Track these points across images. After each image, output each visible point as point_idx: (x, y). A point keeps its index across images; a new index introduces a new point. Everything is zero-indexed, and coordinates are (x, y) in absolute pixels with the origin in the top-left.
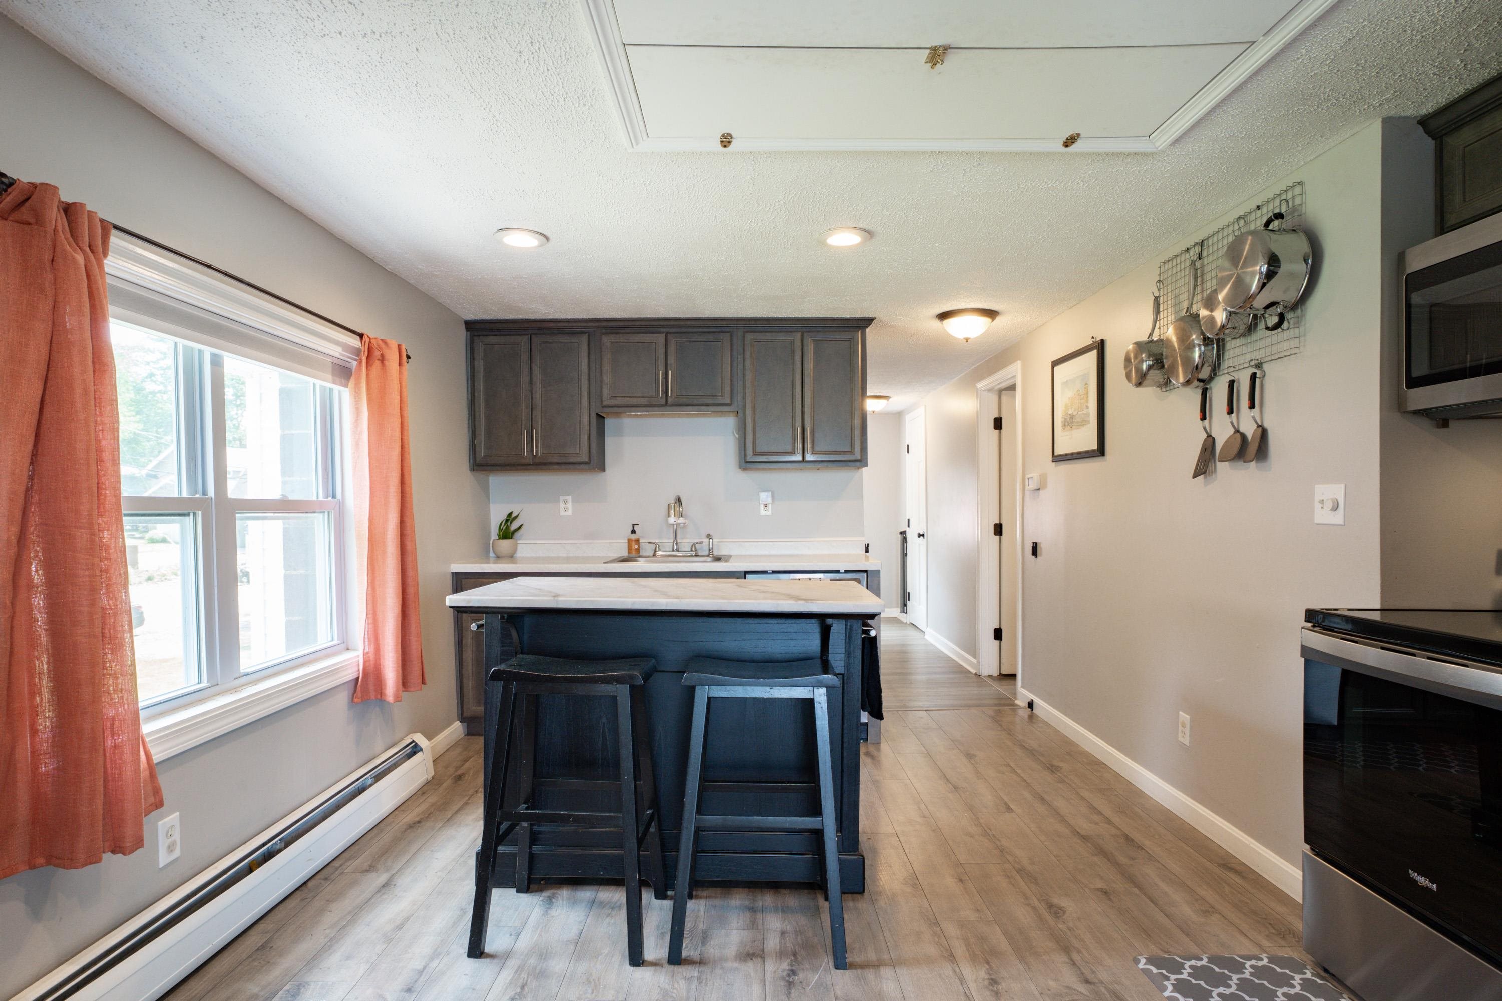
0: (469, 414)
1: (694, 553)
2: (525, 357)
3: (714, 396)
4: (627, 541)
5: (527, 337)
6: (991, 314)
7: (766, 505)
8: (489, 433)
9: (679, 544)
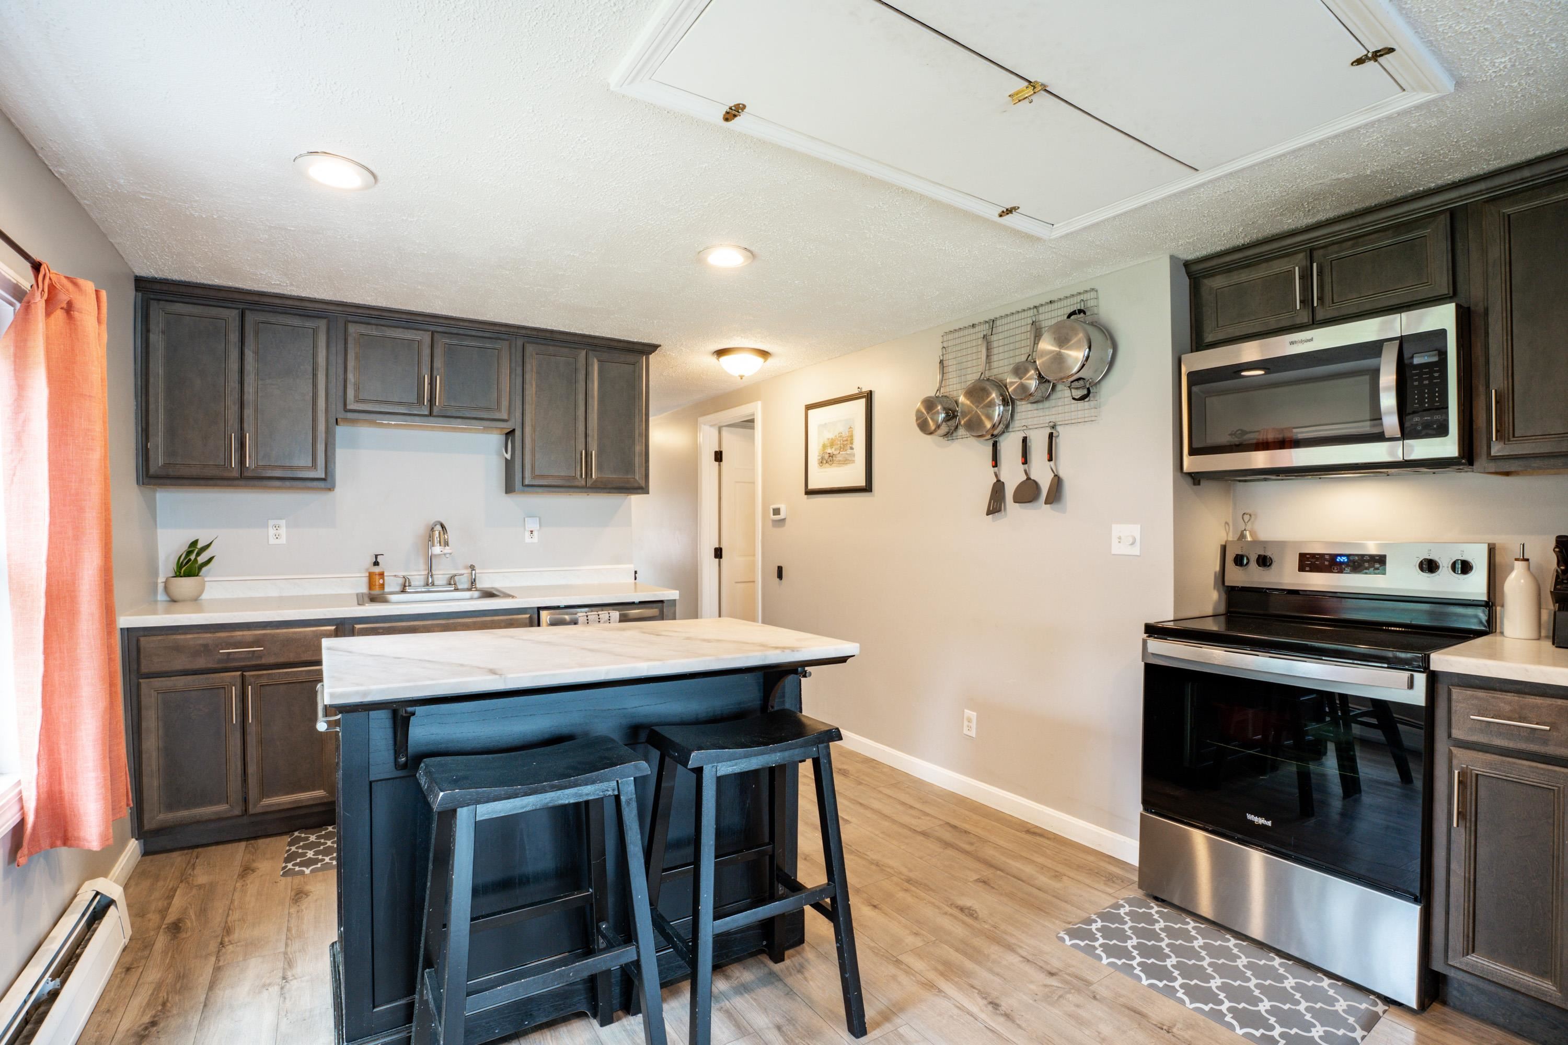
0: (137, 406)
1: (452, 588)
2: (234, 337)
3: (488, 409)
6: (765, 354)
7: (532, 532)
8: (171, 432)
9: (435, 576)
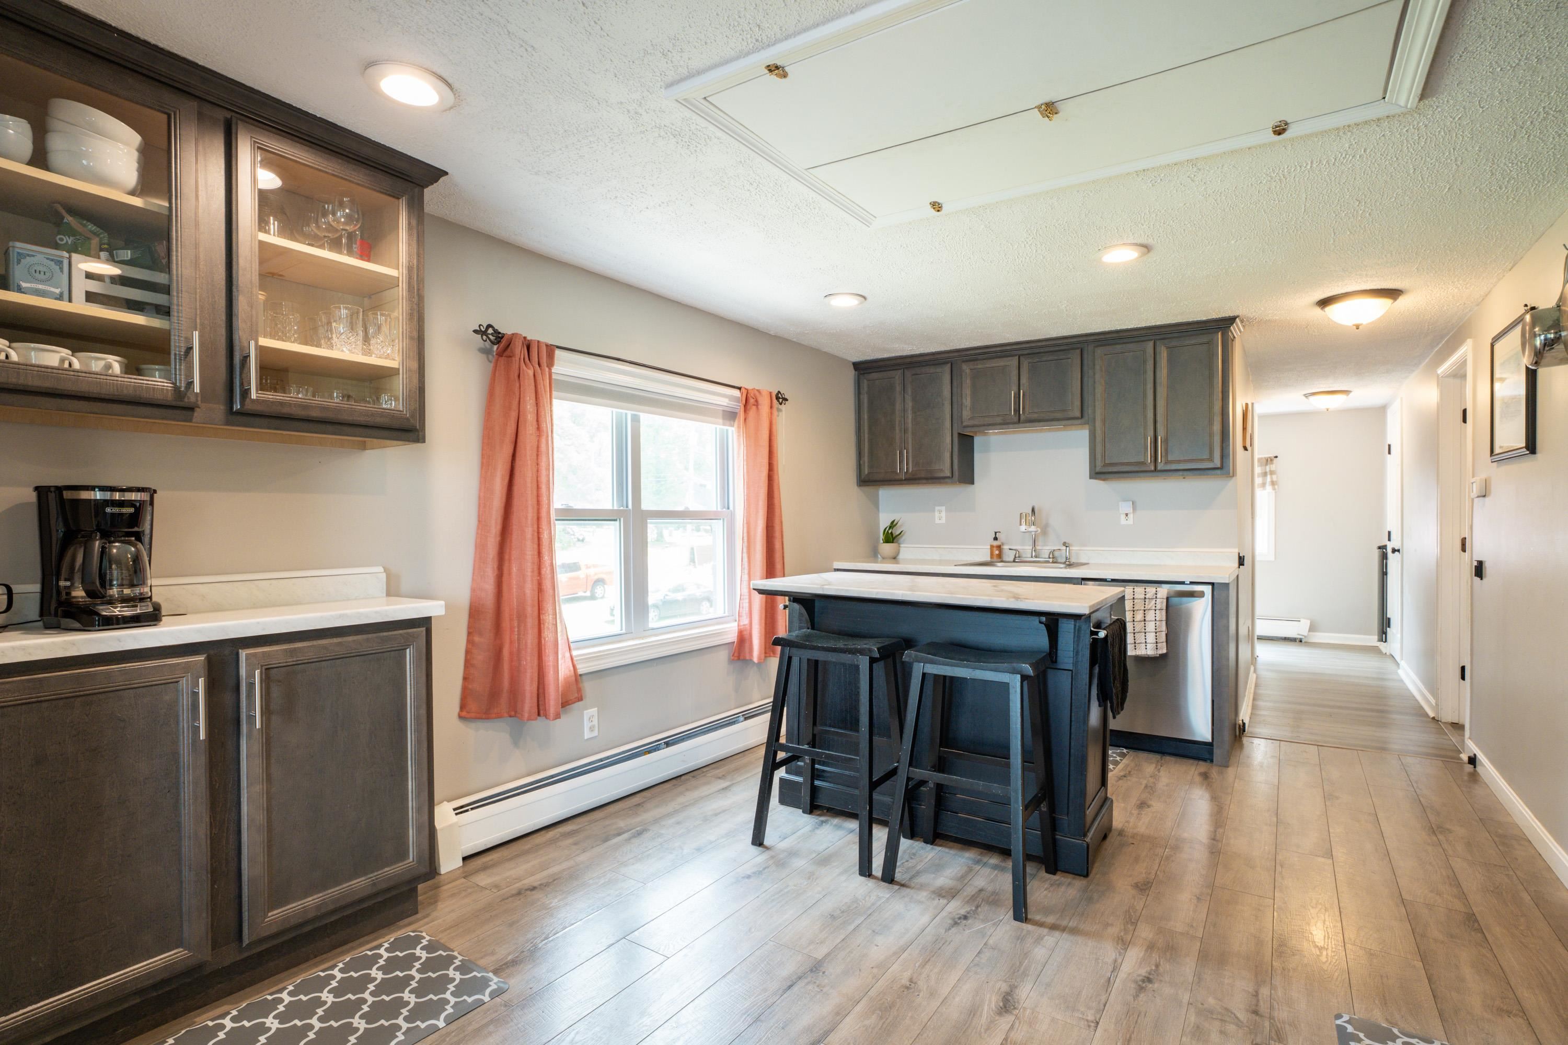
1: (1051, 560)
2: (898, 388)
3: (1063, 411)
4: (989, 547)
5: (900, 371)
6: (1393, 293)
7: (1127, 515)
8: (870, 454)
9: (1038, 551)
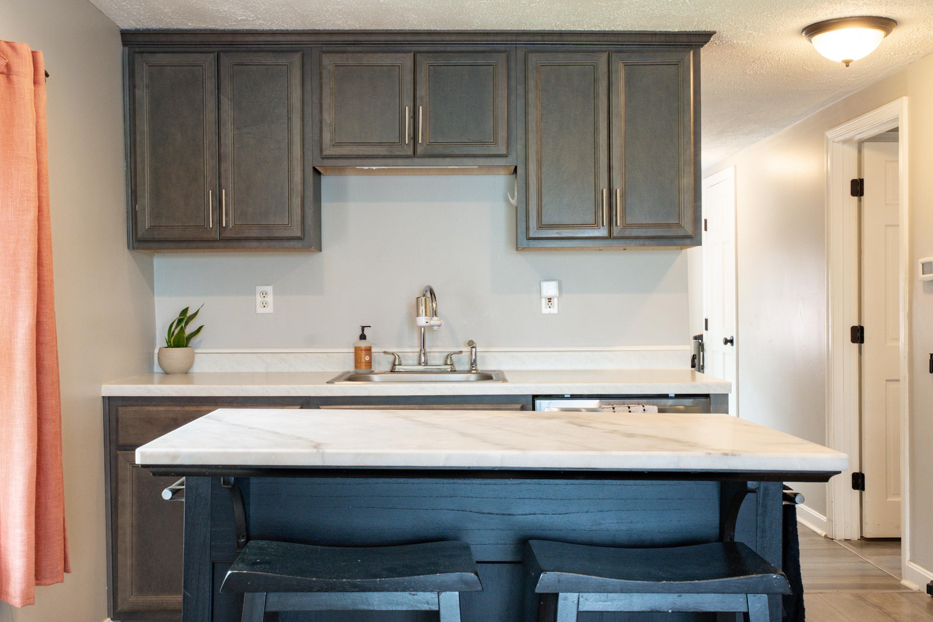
0: (127, 166)
1: (448, 368)
2: (210, 85)
3: (482, 143)
4: (353, 351)
5: (212, 56)
6: (886, 24)
7: (550, 300)
8: (156, 194)
9: (428, 354)
